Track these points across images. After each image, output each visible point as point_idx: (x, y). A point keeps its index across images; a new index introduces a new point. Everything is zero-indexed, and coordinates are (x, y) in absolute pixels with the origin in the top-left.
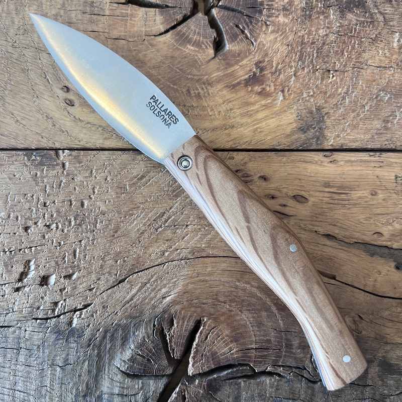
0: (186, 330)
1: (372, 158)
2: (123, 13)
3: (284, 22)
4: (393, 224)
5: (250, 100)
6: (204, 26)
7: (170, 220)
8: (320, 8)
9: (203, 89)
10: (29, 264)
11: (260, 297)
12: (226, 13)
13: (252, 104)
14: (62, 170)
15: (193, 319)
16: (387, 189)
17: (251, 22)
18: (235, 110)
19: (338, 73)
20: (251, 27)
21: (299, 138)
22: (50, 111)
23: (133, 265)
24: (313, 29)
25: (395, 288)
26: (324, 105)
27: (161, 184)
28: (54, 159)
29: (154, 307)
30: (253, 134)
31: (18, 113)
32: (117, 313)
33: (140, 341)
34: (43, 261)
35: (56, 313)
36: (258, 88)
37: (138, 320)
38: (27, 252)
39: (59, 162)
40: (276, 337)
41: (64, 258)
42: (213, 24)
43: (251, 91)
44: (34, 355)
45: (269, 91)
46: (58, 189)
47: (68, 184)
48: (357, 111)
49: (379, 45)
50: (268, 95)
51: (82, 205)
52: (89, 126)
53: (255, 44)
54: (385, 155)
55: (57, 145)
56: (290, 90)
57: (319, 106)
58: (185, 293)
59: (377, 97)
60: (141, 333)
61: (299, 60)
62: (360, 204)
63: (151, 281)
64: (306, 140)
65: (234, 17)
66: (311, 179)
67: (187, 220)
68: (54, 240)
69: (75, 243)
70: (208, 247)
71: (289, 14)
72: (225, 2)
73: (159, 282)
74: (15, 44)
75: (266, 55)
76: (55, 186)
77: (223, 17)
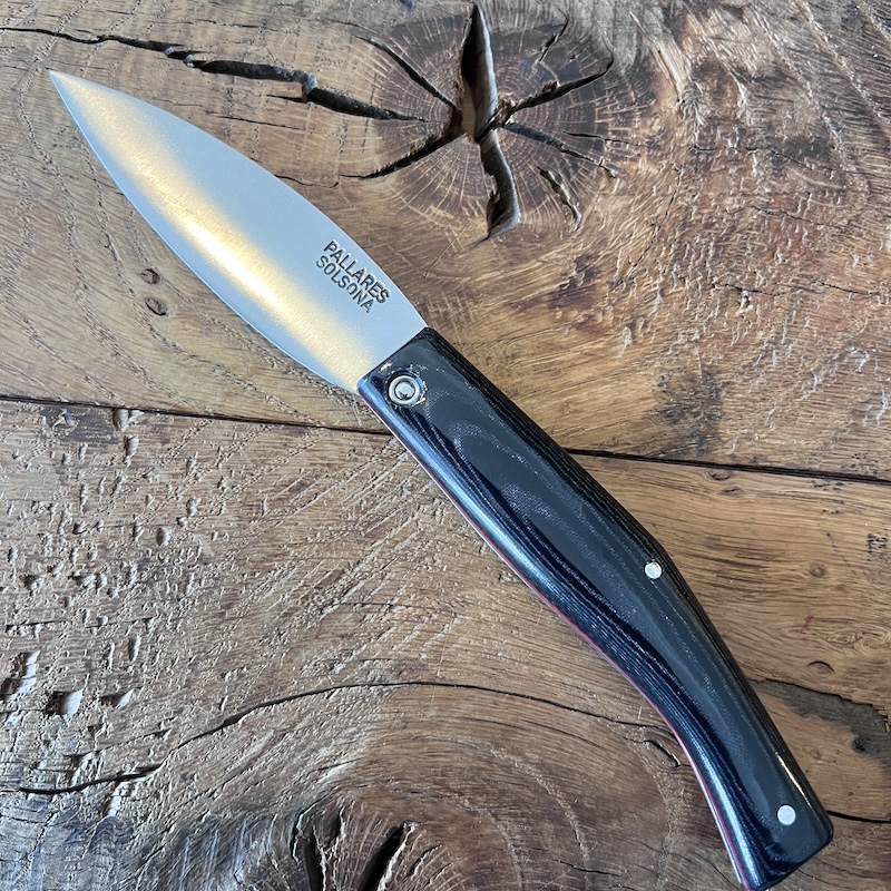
0: (366, 849)
1: (820, 491)
2: (295, 120)
3: (648, 173)
4: (856, 645)
5: (558, 340)
6: (471, 165)
7: (354, 589)
8: (731, 150)
9: (455, 305)
10: (25, 661)
11: (544, 789)
12: (522, 141)
13: (561, 348)
14: (123, 454)
15: (385, 824)
16: (849, 565)
17: (575, 167)
18: (523, 359)
19: (759, 297)
20: (574, 178)
21: (660, 433)
22: (110, 322)
23: (260, 687)
24: (711, 194)
25: (852, 794)
26: (723, 366)
27: (340, 506)
28: (108, 429)
29: (298, 788)
30: (559, 414)
31: (39, 319)
32: (213, 793)
33: (258, 864)
34: (59, 658)
35: (75, 779)
36: (576, 315)
37: (260, 814)
38: (23, 634)
39: (117, 434)
40: (570, 883)
41: (105, 656)
42: (491, 162)
43: (562, 319)
44: (12, 874)
45: (602, 323)
46: (108, 497)
47: (132, 487)
48: (795, 386)
49: (854, 244)
50: (598, 332)
51: (160, 538)
52: (195, 362)
53: (579, 216)
54: (849, 486)
55: (118, 400)
56: (650, 324)
57: (710, 367)
58: (371, 762)
59: (841, 358)
60: (263, 846)
61: (674, 261)
62: (784, 592)
63: (298, 727)
64: (675, 439)
65: (539, 151)
66: (679, 526)
67: (392, 592)
68: (88, 611)
69: (133, 622)
70: (436, 660)
71: (662, 156)
72: (522, 119)
73: (315, 732)
74: (50, 167)
75: (603, 242)
76: (102, 490)
77: (515, 150)
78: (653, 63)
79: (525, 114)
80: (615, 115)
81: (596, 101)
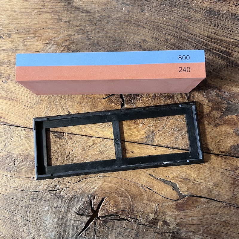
0: (99, 201)
1: (170, 150)
3: (145, 100)
4: (174, 174)
6: (119, 98)
8: (158, 97)
11: (126, 193)
13: (131, 126)
14: (64, 140)
15: (102, 197)
19: (161, 120)
21: (145, 140)
26: (155, 130)
27: (97, 149)
28: (62, 136)
30: (130, 136)
32: (77, 191)
33: (83, 202)
35: (56, 189)
36: (134, 121)
37: (83, 195)
40: (129, 207)
43: (132, 122)
44: (46, 202)
47: (66, 145)
48: (166, 134)
50: (137, 124)
51: (70, 153)
53: (135, 106)
54: (174, 149)
55: (64, 132)
56: (144, 123)
58: (100, 188)
59: (173, 129)
64: (148, 141)
65: (129, 96)
71: (148, 97)
73: (92, 183)
76: (61, 145)
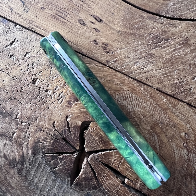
12: (73, 144)
17: (62, 131)
66: (71, 31)
77: (76, 142)
78: (32, 152)
79: (70, 151)
80: (47, 141)
81: (50, 147)
